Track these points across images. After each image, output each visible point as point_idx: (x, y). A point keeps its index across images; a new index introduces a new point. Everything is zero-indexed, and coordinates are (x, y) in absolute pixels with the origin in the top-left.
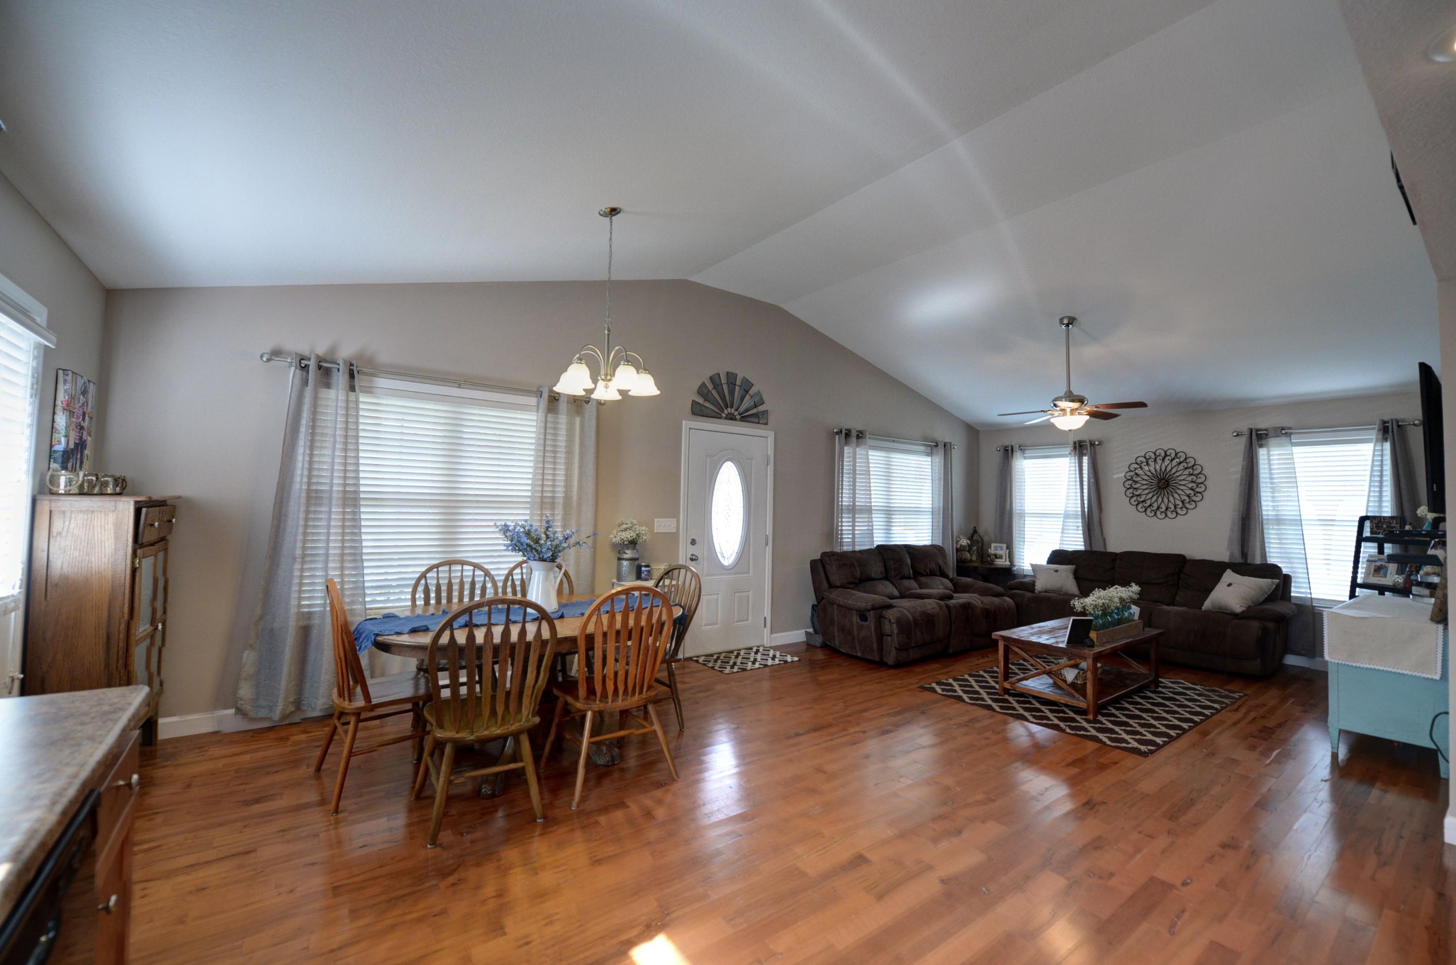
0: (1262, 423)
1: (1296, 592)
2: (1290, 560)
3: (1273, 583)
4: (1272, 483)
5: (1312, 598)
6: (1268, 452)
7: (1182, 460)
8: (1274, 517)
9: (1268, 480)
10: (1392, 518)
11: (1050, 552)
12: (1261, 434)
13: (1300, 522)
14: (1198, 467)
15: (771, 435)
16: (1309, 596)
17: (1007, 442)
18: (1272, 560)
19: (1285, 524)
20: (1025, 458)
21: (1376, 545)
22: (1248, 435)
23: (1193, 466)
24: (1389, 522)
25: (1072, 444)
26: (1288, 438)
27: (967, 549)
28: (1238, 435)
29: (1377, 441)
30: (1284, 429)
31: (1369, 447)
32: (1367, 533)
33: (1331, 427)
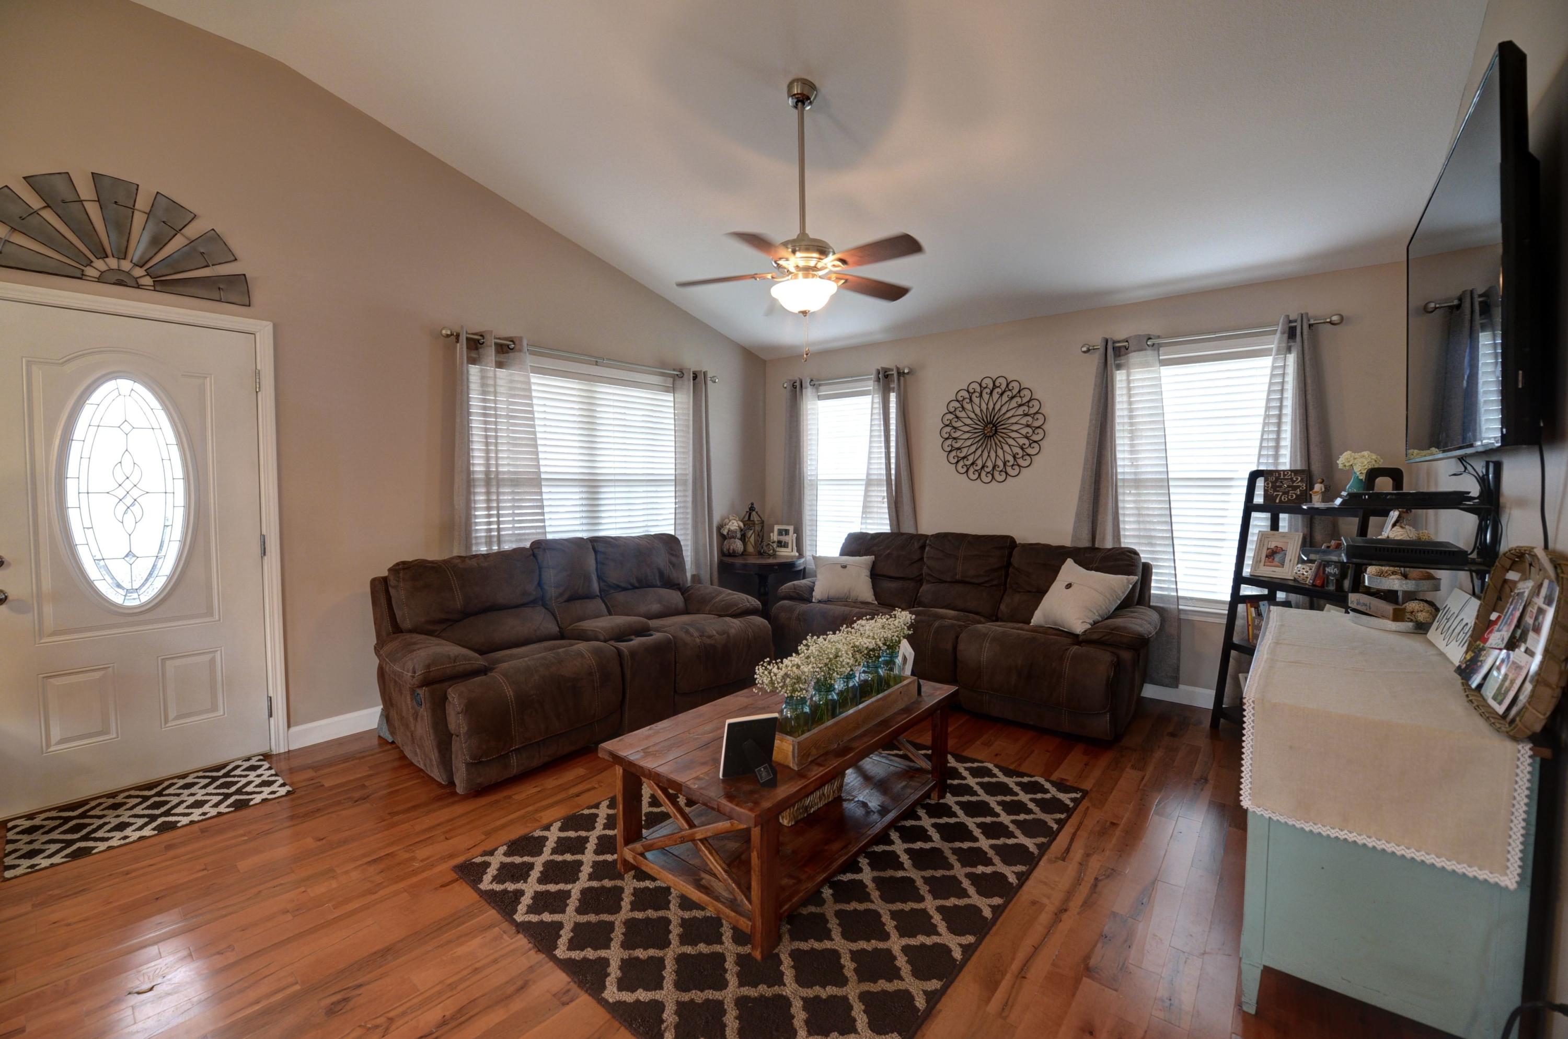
0: (1120, 332)
1: (1157, 587)
2: (1150, 540)
3: (1129, 582)
4: (1131, 424)
5: (1178, 597)
6: (1128, 375)
7: (1014, 393)
8: (1132, 477)
9: (1126, 420)
10: (1295, 472)
11: (846, 536)
12: (1120, 347)
13: (1164, 483)
14: (1035, 403)
15: (264, 330)
16: (1175, 594)
17: (796, 376)
18: (1127, 542)
19: (1147, 487)
20: (820, 398)
21: (1268, 515)
22: (1102, 350)
23: (1029, 402)
24: (1292, 479)
25: (874, 372)
26: (1156, 352)
27: (739, 535)
28: (1088, 350)
29: (1278, 352)
30: (1150, 339)
31: (1266, 362)
32: (1259, 499)
33: (1215, 333)
